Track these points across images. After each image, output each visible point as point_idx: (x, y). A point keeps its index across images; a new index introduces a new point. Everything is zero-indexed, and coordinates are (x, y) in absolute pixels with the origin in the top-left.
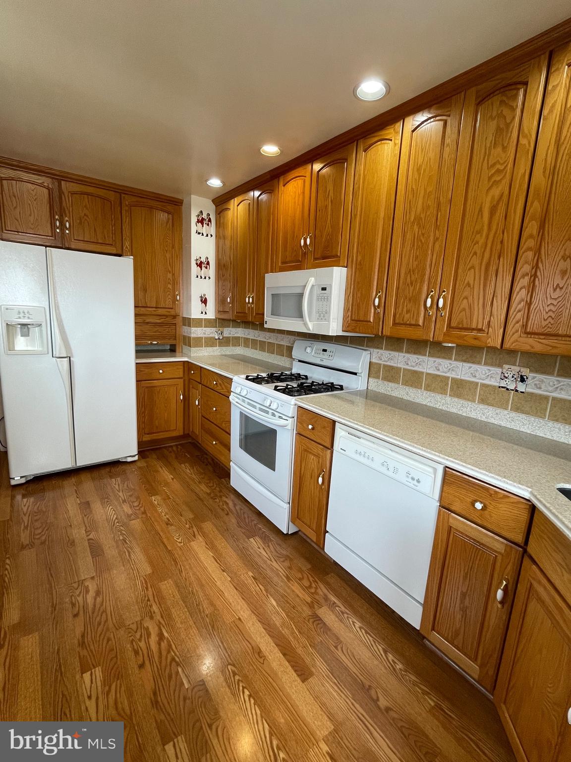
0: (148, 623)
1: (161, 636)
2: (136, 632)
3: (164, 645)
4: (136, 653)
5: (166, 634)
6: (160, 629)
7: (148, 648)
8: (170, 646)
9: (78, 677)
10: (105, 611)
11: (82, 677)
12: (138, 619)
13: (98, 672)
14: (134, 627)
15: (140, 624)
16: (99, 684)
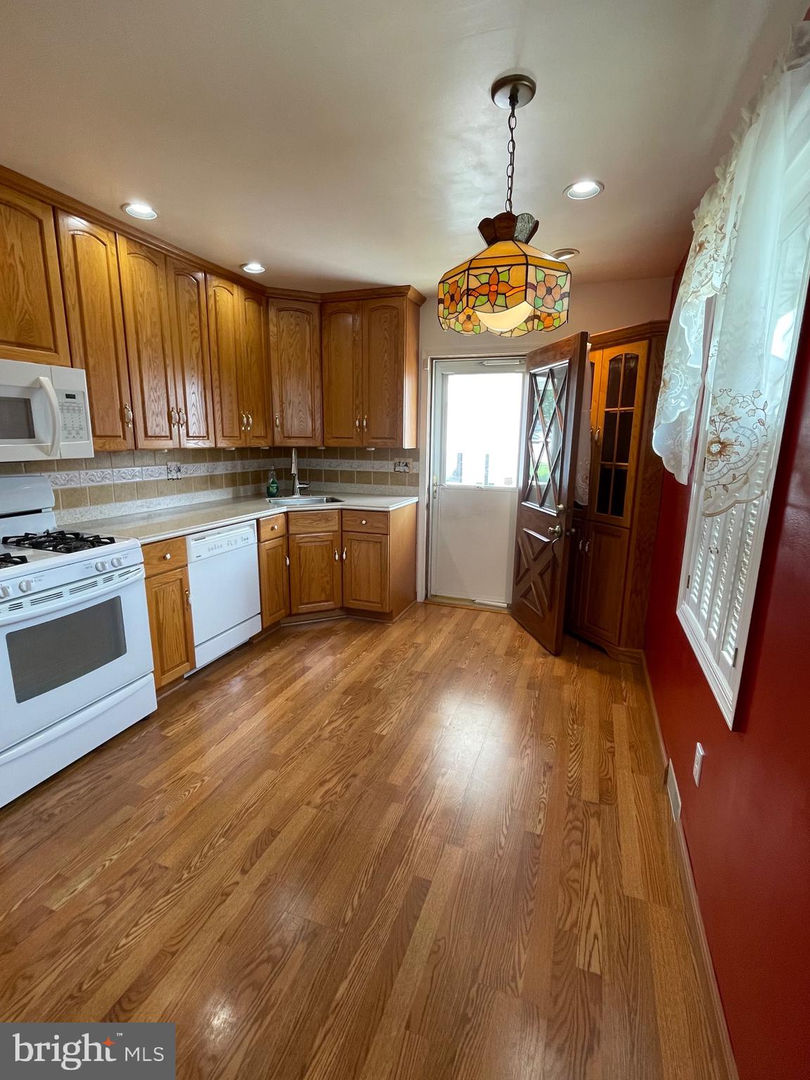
0: (326, 733)
1: (330, 723)
2: (338, 735)
3: (335, 718)
4: (351, 725)
5: (327, 722)
6: (325, 726)
7: (344, 722)
8: (333, 715)
9: (388, 736)
10: (336, 763)
11: (387, 734)
12: (327, 742)
13: (377, 731)
14: (335, 739)
15: (330, 738)
16: (382, 725)
